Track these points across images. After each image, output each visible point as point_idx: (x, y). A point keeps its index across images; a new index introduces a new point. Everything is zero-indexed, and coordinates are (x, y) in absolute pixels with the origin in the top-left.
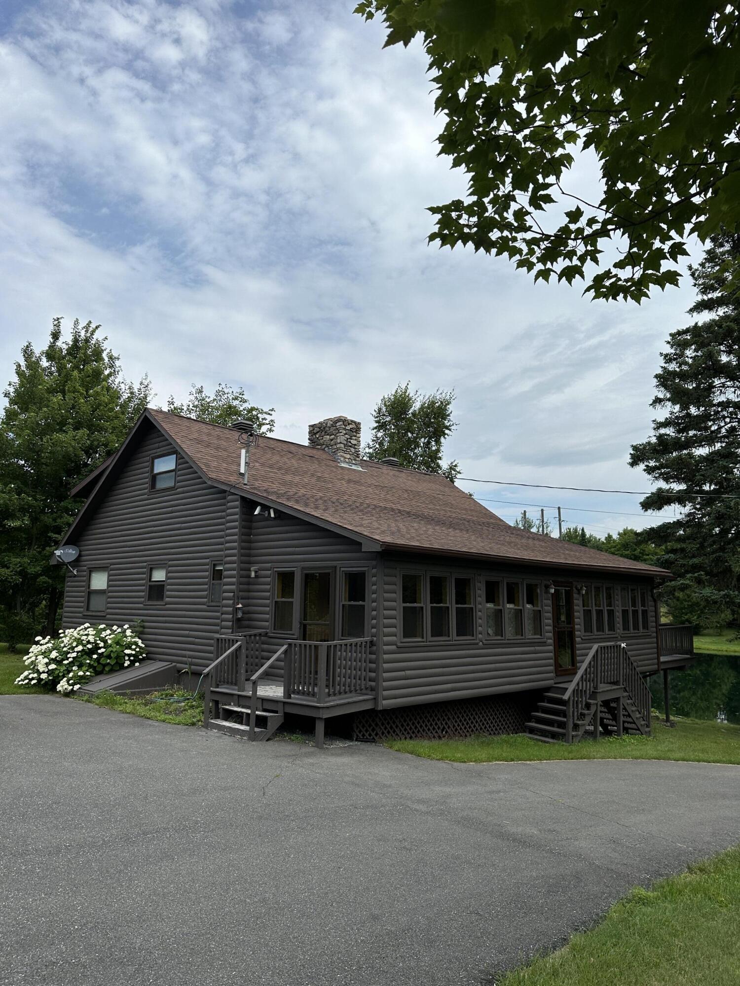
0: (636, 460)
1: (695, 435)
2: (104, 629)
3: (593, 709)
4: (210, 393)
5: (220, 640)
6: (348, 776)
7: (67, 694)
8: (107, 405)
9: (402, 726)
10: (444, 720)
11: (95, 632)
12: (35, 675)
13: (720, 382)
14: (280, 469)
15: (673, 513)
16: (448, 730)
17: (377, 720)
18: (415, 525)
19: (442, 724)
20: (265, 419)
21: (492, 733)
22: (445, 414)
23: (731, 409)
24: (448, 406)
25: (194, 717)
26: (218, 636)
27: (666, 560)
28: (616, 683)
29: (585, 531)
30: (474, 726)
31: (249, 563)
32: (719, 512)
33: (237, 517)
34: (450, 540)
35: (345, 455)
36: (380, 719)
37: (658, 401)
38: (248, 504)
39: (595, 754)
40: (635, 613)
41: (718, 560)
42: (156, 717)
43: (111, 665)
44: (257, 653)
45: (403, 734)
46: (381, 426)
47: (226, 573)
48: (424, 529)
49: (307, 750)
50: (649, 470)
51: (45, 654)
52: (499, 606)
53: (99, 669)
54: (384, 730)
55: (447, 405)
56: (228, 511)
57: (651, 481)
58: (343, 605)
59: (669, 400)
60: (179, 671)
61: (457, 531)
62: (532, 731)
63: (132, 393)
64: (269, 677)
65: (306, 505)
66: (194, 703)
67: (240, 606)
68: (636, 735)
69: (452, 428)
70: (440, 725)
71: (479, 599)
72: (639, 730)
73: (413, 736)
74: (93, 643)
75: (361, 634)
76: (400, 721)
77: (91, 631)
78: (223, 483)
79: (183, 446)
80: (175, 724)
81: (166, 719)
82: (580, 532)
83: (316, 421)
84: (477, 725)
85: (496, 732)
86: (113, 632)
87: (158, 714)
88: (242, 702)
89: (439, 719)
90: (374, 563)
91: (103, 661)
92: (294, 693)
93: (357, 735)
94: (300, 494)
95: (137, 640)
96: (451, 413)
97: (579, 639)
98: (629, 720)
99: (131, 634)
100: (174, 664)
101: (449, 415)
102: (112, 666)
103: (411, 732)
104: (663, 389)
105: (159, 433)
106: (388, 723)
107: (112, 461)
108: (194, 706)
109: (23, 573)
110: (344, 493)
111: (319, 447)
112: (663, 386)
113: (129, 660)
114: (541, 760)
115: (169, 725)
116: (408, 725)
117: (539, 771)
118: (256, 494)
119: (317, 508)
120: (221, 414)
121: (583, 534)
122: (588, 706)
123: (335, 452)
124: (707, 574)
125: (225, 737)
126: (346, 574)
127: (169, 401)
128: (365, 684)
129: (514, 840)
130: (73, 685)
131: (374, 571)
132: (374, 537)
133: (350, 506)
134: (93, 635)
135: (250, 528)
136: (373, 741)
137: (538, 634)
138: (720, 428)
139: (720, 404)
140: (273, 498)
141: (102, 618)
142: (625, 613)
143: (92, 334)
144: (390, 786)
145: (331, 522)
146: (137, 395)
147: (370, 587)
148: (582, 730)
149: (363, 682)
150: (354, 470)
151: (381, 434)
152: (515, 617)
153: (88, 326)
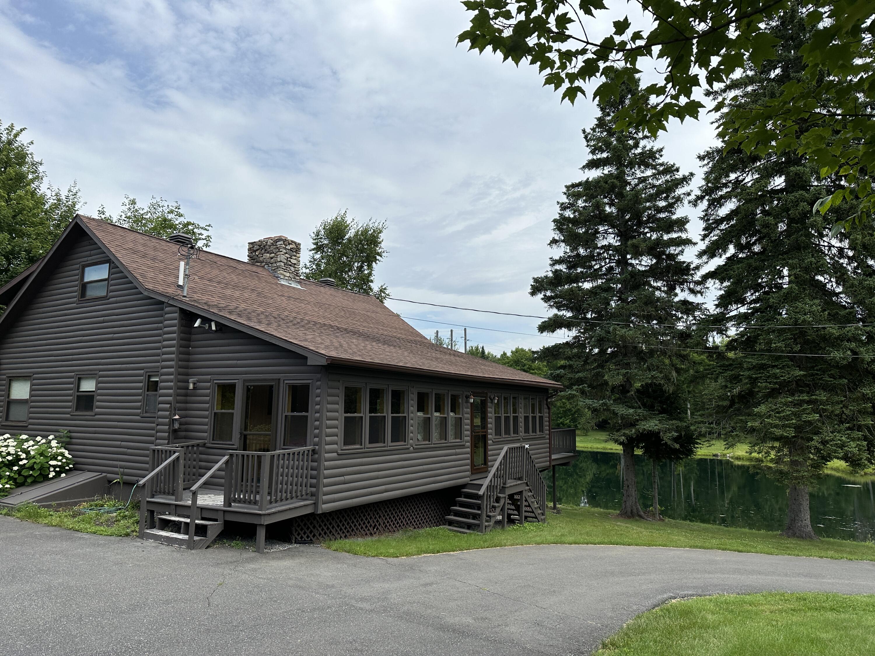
0: (535, 290)
1: (582, 272)
2: (27, 440)
3: (502, 502)
4: (143, 205)
5: (156, 451)
6: (291, 579)
8: (31, 211)
9: (338, 526)
10: (375, 518)
11: (16, 443)
13: (603, 229)
14: (219, 283)
15: (563, 336)
16: (379, 528)
17: (315, 522)
18: (354, 341)
19: (374, 522)
20: (201, 234)
21: (416, 527)
22: (377, 241)
23: (611, 252)
24: (380, 235)
25: (128, 527)
26: (153, 447)
27: (558, 375)
28: (520, 479)
29: (485, 349)
30: (402, 522)
31: (187, 374)
32: (600, 335)
33: (175, 328)
34: (388, 355)
35: (285, 273)
36: (318, 521)
37: (554, 242)
38: (188, 316)
39: (505, 541)
40: (534, 418)
41: (598, 375)
42: (86, 529)
43: (33, 476)
44: (194, 463)
45: (338, 534)
46: (319, 248)
47: (162, 384)
48: (363, 345)
49: (249, 556)
50: (546, 299)
52: (428, 414)
53: (20, 480)
54: (321, 531)
55: (379, 233)
56: (166, 322)
57: (547, 309)
58: (286, 416)
59: (563, 241)
60: (110, 482)
61: (392, 347)
62: (451, 523)
63: (59, 200)
64: (208, 486)
65: (249, 319)
66: (127, 513)
67: (177, 417)
68: (534, 522)
69: (383, 254)
70: (372, 523)
71: (411, 408)
72: (536, 518)
73: (348, 534)
74: (13, 454)
75: (303, 443)
76: (336, 522)
77: (12, 442)
78: (160, 294)
79: (118, 255)
80: (107, 535)
81: (98, 531)
82: (481, 350)
84: (404, 521)
85: (420, 526)
86: (37, 443)
87: (88, 526)
88: (179, 511)
89: (371, 518)
90: (319, 376)
91: (25, 473)
92: (235, 501)
93: (296, 538)
94: (241, 308)
95: (63, 450)
96: (382, 241)
97: (491, 441)
98: (530, 509)
99: (56, 445)
100: (104, 474)
101: (380, 243)
102: (35, 477)
103: (345, 531)
104: (558, 232)
105: (90, 241)
107: (37, 268)
108: (126, 516)
110: (285, 309)
111: (259, 264)
112: (558, 230)
113: (54, 471)
114: (462, 550)
115: (101, 537)
116: (343, 525)
117: (462, 561)
118: (197, 306)
119: (260, 322)
120: (155, 226)
121: (483, 352)
122: (498, 499)
123: (275, 269)
124: (589, 387)
125: (162, 547)
126: (289, 386)
127: (99, 211)
128: (306, 490)
129: (454, 631)
131: (319, 383)
132: (320, 352)
133: (292, 321)
134: (13, 446)
135: (189, 340)
136: (311, 542)
137: (458, 438)
138: (601, 267)
139: (603, 247)
140: (215, 311)
141: (24, 429)
142: (526, 418)
143: (16, 135)
144: (333, 586)
145: (276, 336)
146: (65, 202)
147: (313, 399)
148: (493, 520)
149: (304, 488)
150: (294, 288)
151: (318, 256)
152: (441, 424)
153: (12, 127)
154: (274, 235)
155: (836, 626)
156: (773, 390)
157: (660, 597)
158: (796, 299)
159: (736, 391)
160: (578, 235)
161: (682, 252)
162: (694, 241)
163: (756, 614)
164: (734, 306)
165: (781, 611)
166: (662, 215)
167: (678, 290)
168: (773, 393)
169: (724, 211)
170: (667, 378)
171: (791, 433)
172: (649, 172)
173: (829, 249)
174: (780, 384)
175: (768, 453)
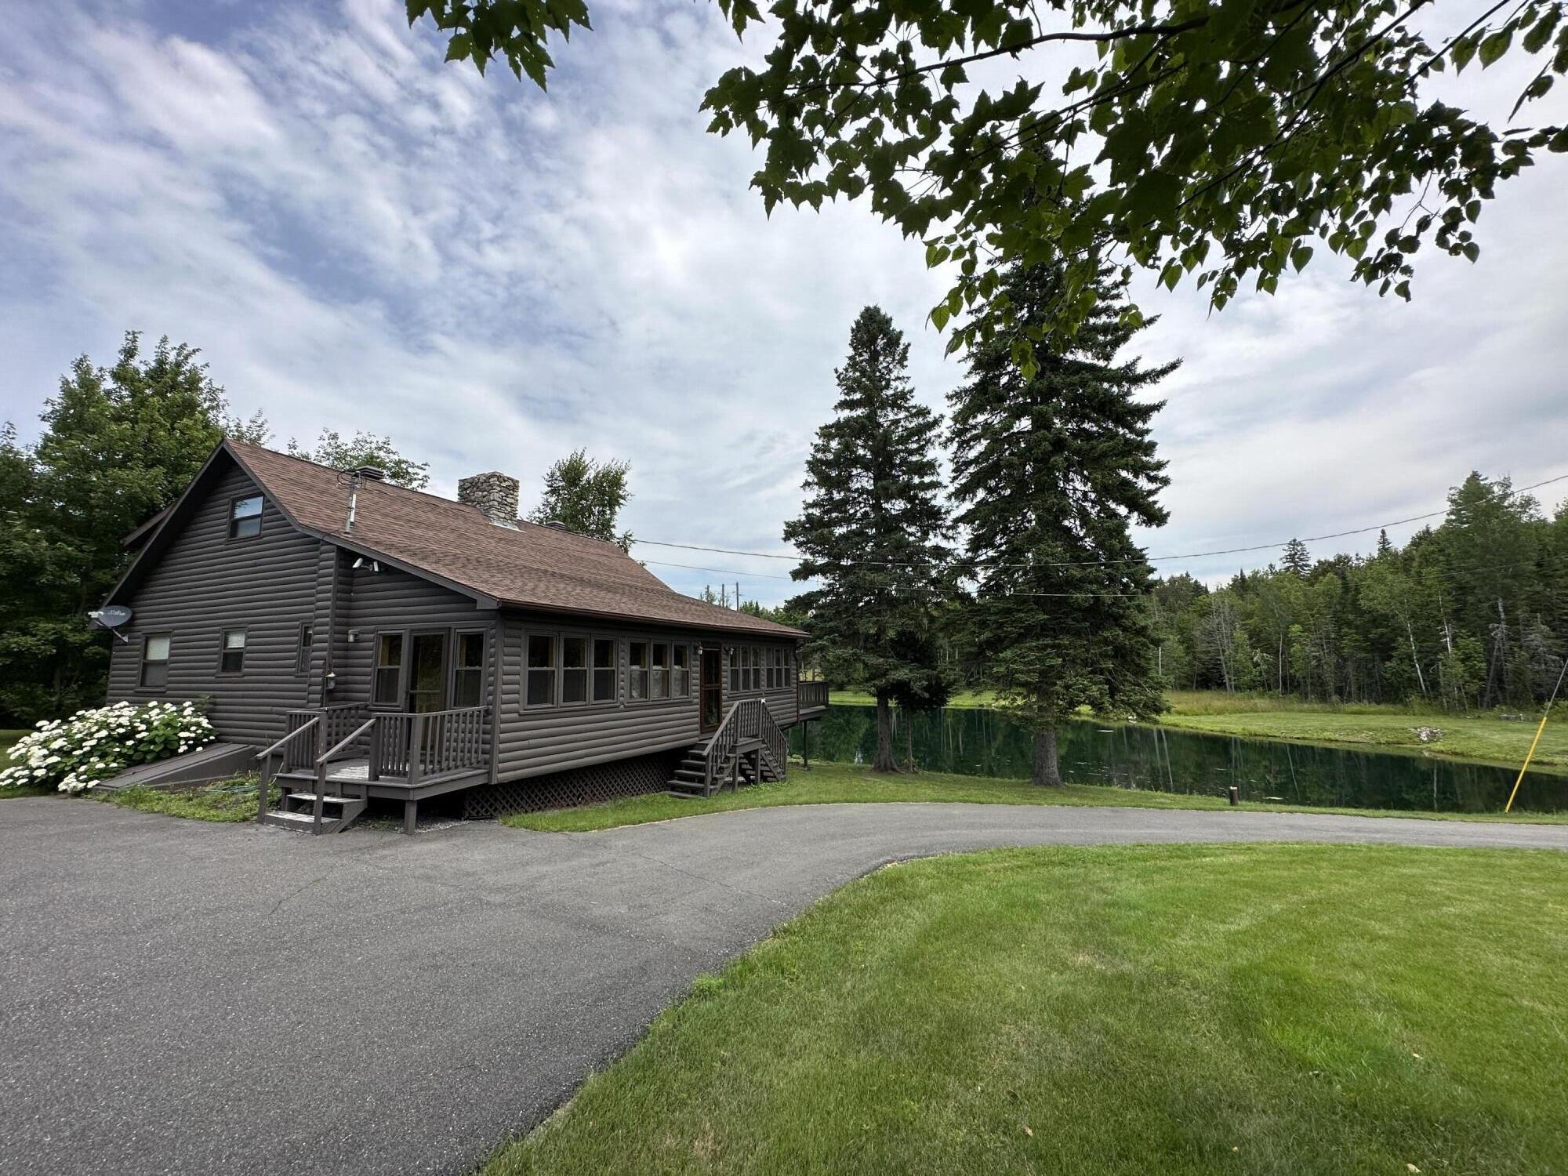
0: (788, 536)
1: (836, 517)
3: (732, 762)
4: (347, 440)
5: (296, 716)
7: (77, 794)
9: (529, 797)
10: (580, 786)
11: (134, 712)
12: (26, 772)
13: (857, 472)
15: (816, 583)
16: (585, 797)
20: (416, 474)
21: (633, 794)
22: (619, 484)
23: (865, 496)
24: (623, 476)
25: (248, 811)
28: (755, 736)
31: (348, 625)
33: (332, 570)
35: (499, 513)
36: (498, 794)
37: (808, 484)
38: (346, 556)
40: (779, 671)
41: (849, 623)
42: (195, 814)
43: (155, 752)
46: (554, 491)
47: (316, 637)
49: (394, 837)
50: (799, 545)
51: (44, 744)
52: (644, 668)
53: (134, 758)
55: (622, 474)
56: (322, 564)
57: (800, 554)
58: (457, 671)
59: (816, 484)
60: (254, 756)
62: (674, 788)
67: (332, 675)
68: (772, 782)
69: (628, 498)
71: (622, 661)
72: (775, 777)
74: (127, 726)
75: (476, 703)
77: (128, 712)
78: (319, 531)
79: (271, 488)
80: (217, 821)
81: (209, 816)
82: (755, 605)
83: (467, 476)
85: (638, 793)
86: (163, 710)
87: (200, 811)
90: (493, 622)
91: (143, 748)
92: (381, 774)
93: (470, 814)
95: (200, 720)
96: (626, 482)
97: (725, 697)
98: (766, 768)
99: (192, 713)
100: (251, 746)
101: (623, 485)
102: (158, 753)
104: (812, 474)
105: (240, 470)
106: (511, 797)
109: (60, 642)
111: (469, 503)
112: (812, 472)
113: (186, 744)
115: (207, 823)
116: (536, 796)
118: (359, 545)
120: (361, 464)
121: (757, 608)
122: (728, 759)
123: (487, 509)
124: (840, 636)
125: (284, 832)
126: (461, 635)
128: (477, 758)
130: (86, 781)
131: (493, 631)
132: (493, 593)
134: (130, 716)
135: (348, 584)
136: (491, 817)
137: (684, 694)
138: (856, 511)
139: (857, 490)
140: (378, 549)
141: (160, 695)
142: (770, 671)
143: (186, 358)
147: (488, 650)
148: (720, 783)
149: (474, 755)
150: (509, 530)
151: (553, 499)
152: (663, 678)
153: (182, 347)
154: (488, 471)
155: (1059, 884)
156: (1020, 635)
157: (874, 862)
158: (1040, 540)
159: (983, 637)
160: (829, 477)
161: (935, 496)
162: (944, 484)
163: (979, 874)
164: (984, 551)
165: (1006, 869)
166: (914, 458)
167: (931, 536)
168: (1021, 638)
169: (972, 454)
170: (919, 625)
171: (1034, 678)
172: (902, 415)
173: (1074, 493)
174: (1025, 628)
175: (1014, 700)
